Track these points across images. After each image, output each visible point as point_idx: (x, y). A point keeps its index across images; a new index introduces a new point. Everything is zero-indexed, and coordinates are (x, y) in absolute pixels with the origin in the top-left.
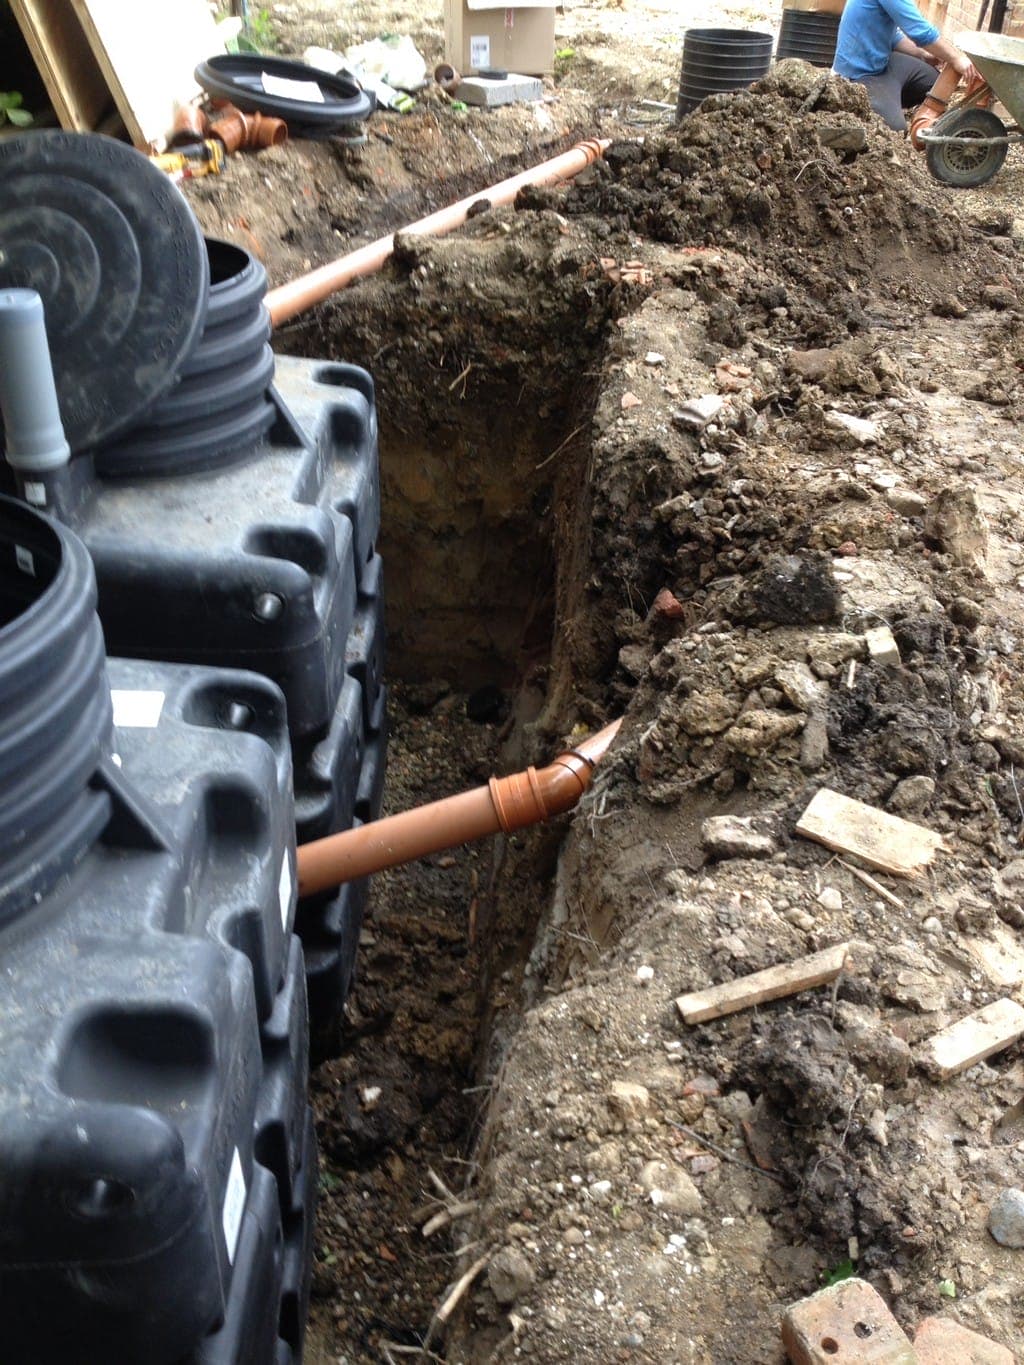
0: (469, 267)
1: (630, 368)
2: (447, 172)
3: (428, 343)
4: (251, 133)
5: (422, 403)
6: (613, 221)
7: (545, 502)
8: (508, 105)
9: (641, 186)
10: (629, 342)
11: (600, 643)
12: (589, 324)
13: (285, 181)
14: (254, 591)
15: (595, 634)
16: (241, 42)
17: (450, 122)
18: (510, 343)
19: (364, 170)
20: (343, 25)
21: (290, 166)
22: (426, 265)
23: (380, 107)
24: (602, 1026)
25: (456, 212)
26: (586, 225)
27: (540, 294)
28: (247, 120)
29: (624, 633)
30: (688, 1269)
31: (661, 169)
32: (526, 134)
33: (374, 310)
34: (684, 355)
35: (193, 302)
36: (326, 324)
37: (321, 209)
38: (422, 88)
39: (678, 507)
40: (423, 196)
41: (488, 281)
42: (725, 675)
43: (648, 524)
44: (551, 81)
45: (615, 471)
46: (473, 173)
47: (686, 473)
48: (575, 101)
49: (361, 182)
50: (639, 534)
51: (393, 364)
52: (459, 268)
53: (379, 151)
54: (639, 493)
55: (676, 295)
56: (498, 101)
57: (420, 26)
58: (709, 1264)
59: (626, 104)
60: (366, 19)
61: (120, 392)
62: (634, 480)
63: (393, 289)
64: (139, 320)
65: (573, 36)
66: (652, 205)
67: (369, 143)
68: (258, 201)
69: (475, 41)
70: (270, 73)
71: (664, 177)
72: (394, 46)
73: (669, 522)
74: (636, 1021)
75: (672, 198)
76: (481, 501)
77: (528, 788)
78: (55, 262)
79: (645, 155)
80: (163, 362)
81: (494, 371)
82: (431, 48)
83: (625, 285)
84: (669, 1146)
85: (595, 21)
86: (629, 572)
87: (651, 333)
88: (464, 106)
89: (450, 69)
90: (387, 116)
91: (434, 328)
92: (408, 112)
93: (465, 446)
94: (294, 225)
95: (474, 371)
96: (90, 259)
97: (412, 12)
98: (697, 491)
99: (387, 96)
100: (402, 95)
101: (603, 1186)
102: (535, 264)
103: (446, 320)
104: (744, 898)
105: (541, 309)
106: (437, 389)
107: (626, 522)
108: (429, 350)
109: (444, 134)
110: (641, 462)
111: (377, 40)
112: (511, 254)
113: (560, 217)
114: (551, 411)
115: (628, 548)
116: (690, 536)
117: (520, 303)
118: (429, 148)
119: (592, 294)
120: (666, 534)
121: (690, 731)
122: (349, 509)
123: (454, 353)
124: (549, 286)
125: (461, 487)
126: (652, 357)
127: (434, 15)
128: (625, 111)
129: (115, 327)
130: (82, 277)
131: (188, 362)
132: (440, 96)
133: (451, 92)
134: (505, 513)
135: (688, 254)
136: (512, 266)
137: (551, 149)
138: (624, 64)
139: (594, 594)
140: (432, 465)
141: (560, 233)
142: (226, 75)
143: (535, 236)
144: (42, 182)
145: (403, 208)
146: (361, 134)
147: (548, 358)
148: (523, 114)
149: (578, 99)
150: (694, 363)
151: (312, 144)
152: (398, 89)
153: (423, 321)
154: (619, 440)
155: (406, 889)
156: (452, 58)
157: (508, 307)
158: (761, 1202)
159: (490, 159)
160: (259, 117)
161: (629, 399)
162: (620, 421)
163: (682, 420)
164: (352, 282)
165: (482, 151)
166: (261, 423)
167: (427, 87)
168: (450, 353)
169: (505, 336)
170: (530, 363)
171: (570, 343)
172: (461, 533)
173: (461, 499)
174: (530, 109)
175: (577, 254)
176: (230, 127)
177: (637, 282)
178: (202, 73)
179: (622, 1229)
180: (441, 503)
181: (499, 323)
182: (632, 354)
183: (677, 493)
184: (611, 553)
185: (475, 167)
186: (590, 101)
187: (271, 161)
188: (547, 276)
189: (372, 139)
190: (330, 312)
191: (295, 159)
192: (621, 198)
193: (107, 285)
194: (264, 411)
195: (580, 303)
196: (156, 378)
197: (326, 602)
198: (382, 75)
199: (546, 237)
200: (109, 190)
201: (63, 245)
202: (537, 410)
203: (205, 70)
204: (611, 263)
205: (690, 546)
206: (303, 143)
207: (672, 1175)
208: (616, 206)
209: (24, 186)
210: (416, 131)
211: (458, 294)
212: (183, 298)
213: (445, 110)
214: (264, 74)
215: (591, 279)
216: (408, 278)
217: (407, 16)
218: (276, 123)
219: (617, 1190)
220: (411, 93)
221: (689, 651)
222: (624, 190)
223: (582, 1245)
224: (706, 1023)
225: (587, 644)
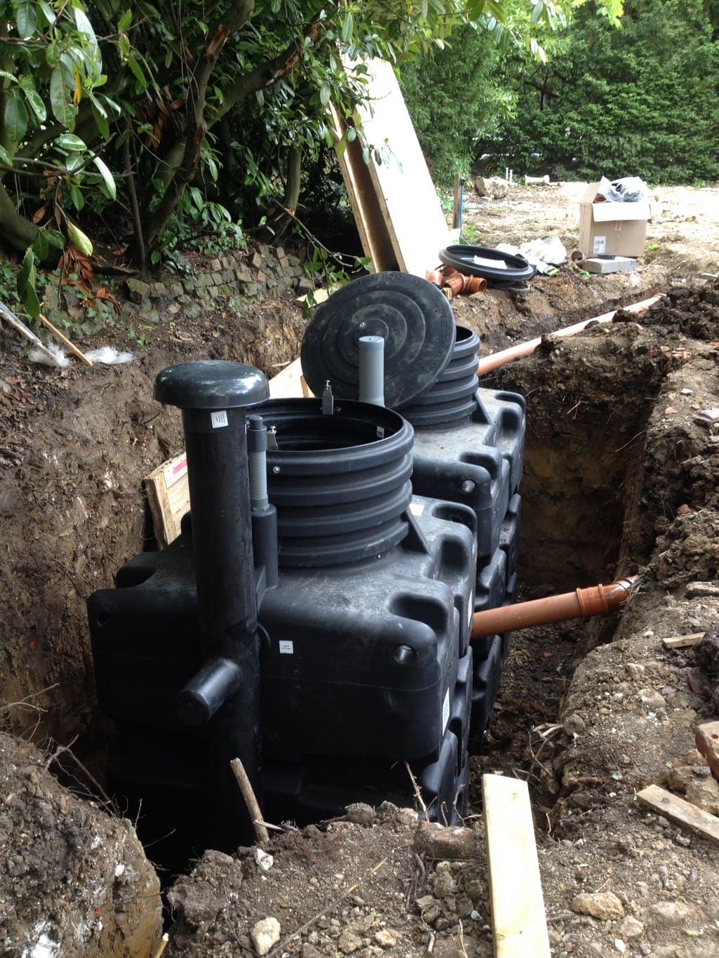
0: (584, 350)
1: (672, 396)
2: (575, 308)
3: (557, 390)
4: (467, 285)
5: (550, 422)
6: (670, 328)
7: (621, 480)
8: (614, 273)
9: (689, 310)
10: (673, 383)
11: (646, 534)
12: (652, 380)
13: (483, 309)
14: (463, 478)
15: (643, 530)
16: (461, 240)
17: (579, 281)
18: (604, 391)
19: (527, 305)
20: (519, 233)
21: (486, 302)
22: (559, 349)
23: (539, 273)
24: (625, 648)
25: (580, 327)
26: (654, 330)
27: (624, 365)
28: (465, 278)
29: (660, 528)
30: (656, 724)
31: (701, 301)
32: (624, 288)
33: (528, 371)
34: (705, 391)
35: (448, 347)
36: (500, 378)
37: (501, 324)
38: (563, 264)
39: (694, 462)
40: (559, 320)
41: (594, 358)
42: (709, 530)
43: (676, 471)
44: (642, 261)
45: (658, 443)
46: (590, 308)
47: (701, 446)
48: (656, 271)
49: (524, 311)
50: (670, 476)
51: (536, 400)
52: (578, 351)
53: (536, 296)
54: (672, 455)
55: (703, 362)
56: (608, 272)
57: (564, 233)
58: (666, 723)
59: (692, 275)
60: (531, 229)
61: (409, 385)
62: (669, 448)
63: (540, 361)
64: (422, 354)
65: (660, 236)
66: (693, 319)
67: (531, 292)
68: (468, 319)
69: (597, 239)
70: (479, 256)
71: (702, 305)
72: (548, 242)
73: (689, 470)
74: (643, 648)
75: (706, 315)
76: (582, 478)
77: (598, 595)
78: (387, 327)
79: (691, 294)
80: (431, 372)
81: (595, 406)
82: (570, 244)
83: (674, 359)
84: (653, 685)
85: (676, 229)
86: (664, 496)
87: (685, 380)
88: (588, 273)
89: (581, 254)
90: (542, 278)
91: (561, 382)
92: (555, 276)
93: (573, 447)
94: (486, 332)
95: (582, 405)
96: (404, 326)
97: (560, 226)
98: (706, 456)
99: (542, 268)
100: (551, 267)
101: (620, 695)
102: (622, 349)
103: (568, 378)
104: (703, 608)
105: (624, 372)
106: (560, 415)
107: (664, 470)
108: (557, 393)
109: (574, 288)
110: (673, 438)
111: (539, 239)
112: (608, 344)
113: (638, 325)
114: (626, 428)
115: (664, 483)
116: (701, 477)
117: (612, 369)
118: (565, 294)
119: (655, 364)
120: (687, 476)
121: (686, 553)
122: (509, 458)
123: (571, 395)
124: (630, 361)
125: (570, 470)
126: (685, 391)
127: (572, 227)
128: (691, 280)
129: (411, 356)
130: (398, 334)
131: (440, 375)
132: (574, 268)
133: (580, 266)
134: (595, 486)
135: (713, 345)
136: (608, 350)
137: (639, 297)
138: (691, 253)
139: (643, 508)
140: (554, 457)
141: (638, 334)
142: (457, 256)
143: (623, 335)
144: (385, 293)
145: (547, 325)
146: (527, 287)
147: (627, 399)
148: (623, 278)
149: (658, 270)
150: (710, 395)
151: (499, 291)
152: (549, 264)
153: (555, 378)
154: (662, 428)
155: (522, 688)
156: (583, 249)
157: (604, 372)
158: (693, 704)
159: (601, 301)
160: (472, 277)
161: (669, 410)
162: (664, 420)
163: (699, 420)
164: (517, 359)
165: (596, 296)
166: (470, 409)
167: (567, 263)
168: (569, 395)
169: (602, 387)
170: (616, 402)
171: (641, 392)
172: (568, 497)
173: (569, 477)
174: (628, 275)
175: (647, 345)
176: (456, 282)
177: (681, 358)
178: (443, 255)
179: (627, 710)
180: (557, 479)
181: (599, 380)
182: (674, 390)
183: (694, 456)
184: (654, 485)
185: (592, 305)
186: (665, 271)
187: (476, 299)
188: (629, 355)
189: (533, 289)
190: (503, 373)
191: (489, 299)
192: (676, 316)
193: (409, 338)
194: (471, 404)
195: (648, 370)
196: (427, 379)
197: (496, 492)
198: (541, 257)
199: (629, 336)
200: (414, 298)
201: (392, 321)
202: (619, 427)
203: (445, 253)
204: (667, 348)
205: (700, 482)
206: (494, 291)
207: (653, 693)
208: (672, 320)
209: (376, 295)
210: (559, 285)
211: (576, 364)
212: (444, 345)
213: (576, 275)
214: (476, 257)
215: (654, 357)
216: (548, 356)
217: (556, 228)
218: (481, 280)
219: (626, 696)
220: (557, 266)
221: (690, 519)
222: (677, 312)
223: (608, 715)
224: (678, 648)
225: (638, 535)
